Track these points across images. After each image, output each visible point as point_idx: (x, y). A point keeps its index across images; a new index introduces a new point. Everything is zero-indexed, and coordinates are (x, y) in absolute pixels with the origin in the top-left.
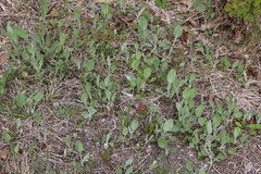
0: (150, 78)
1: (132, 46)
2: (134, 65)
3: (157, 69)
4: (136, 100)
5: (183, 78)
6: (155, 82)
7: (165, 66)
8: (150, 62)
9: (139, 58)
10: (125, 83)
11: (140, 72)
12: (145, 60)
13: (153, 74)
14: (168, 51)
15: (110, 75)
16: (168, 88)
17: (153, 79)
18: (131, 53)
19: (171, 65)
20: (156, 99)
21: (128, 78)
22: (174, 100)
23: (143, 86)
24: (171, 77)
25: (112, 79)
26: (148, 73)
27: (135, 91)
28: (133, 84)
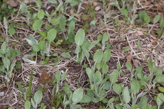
0: (55, 41)
1: (34, 4)
2: (36, 27)
3: (64, 30)
4: (41, 68)
5: (95, 39)
6: (62, 45)
7: (72, 25)
8: (56, 21)
9: (41, 17)
10: (26, 48)
11: (43, 34)
12: (49, 19)
13: (59, 36)
14: (76, 8)
15: (8, 40)
16: (77, 51)
17: (60, 42)
18: (33, 12)
19: (80, 24)
20: (63, 65)
21: (30, 42)
22: (85, 65)
23: (48, 50)
24: (80, 39)
25: (11, 45)
26: (52, 35)
27: (38, 57)
28: (36, 49)
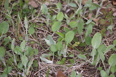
0: (73, 43)
1: (54, 6)
2: (55, 28)
3: (81, 33)
4: (57, 68)
5: (111, 43)
6: (78, 47)
7: (90, 28)
8: (74, 24)
9: (61, 19)
10: (44, 48)
11: (61, 35)
12: (68, 22)
13: (77, 38)
14: (95, 12)
15: (27, 38)
16: (93, 54)
17: (77, 44)
18: (53, 14)
19: (97, 28)
20: (78, 66)
21: (48, 42)
22: (100, 68)
23: (65, 52)
24: (96, 42)
25: (29, 44)
26: (70, 37)
27: (55, 57)
28: (54, 50)
